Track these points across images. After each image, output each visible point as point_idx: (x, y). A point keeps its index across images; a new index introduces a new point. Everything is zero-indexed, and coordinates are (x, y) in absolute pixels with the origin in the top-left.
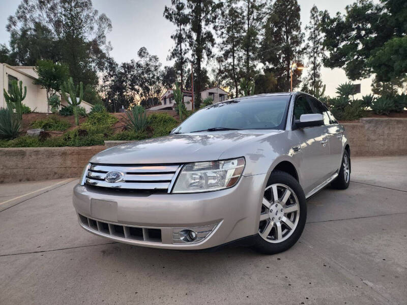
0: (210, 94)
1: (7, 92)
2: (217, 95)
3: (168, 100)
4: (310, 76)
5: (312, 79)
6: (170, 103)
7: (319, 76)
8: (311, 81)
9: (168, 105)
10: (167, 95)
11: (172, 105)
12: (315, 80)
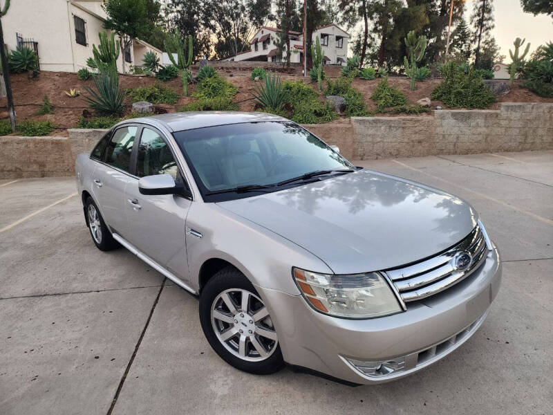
0: (323, 36)
1: (98, 50)
2: (332, 38)
3: (260, 45)
4: (476, 11)
5: (479, 15)
6: (265, 48)
7: (489, 11)
8: (478, 18)
9: (261, 52)
10: (260, 36)
11: (266, 53)
12: (483, 16)
